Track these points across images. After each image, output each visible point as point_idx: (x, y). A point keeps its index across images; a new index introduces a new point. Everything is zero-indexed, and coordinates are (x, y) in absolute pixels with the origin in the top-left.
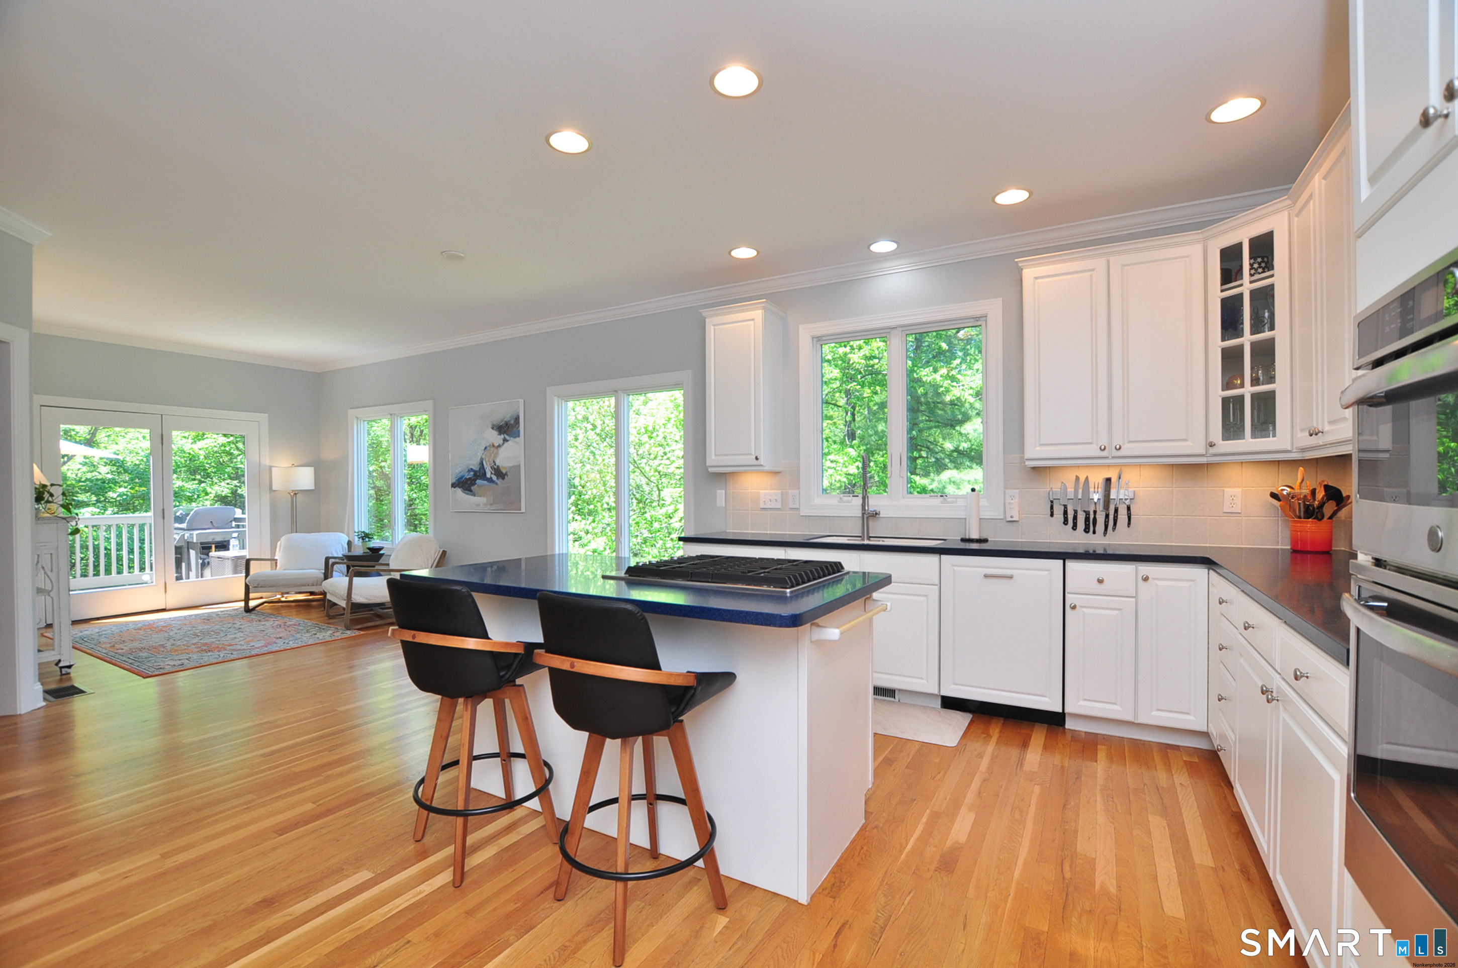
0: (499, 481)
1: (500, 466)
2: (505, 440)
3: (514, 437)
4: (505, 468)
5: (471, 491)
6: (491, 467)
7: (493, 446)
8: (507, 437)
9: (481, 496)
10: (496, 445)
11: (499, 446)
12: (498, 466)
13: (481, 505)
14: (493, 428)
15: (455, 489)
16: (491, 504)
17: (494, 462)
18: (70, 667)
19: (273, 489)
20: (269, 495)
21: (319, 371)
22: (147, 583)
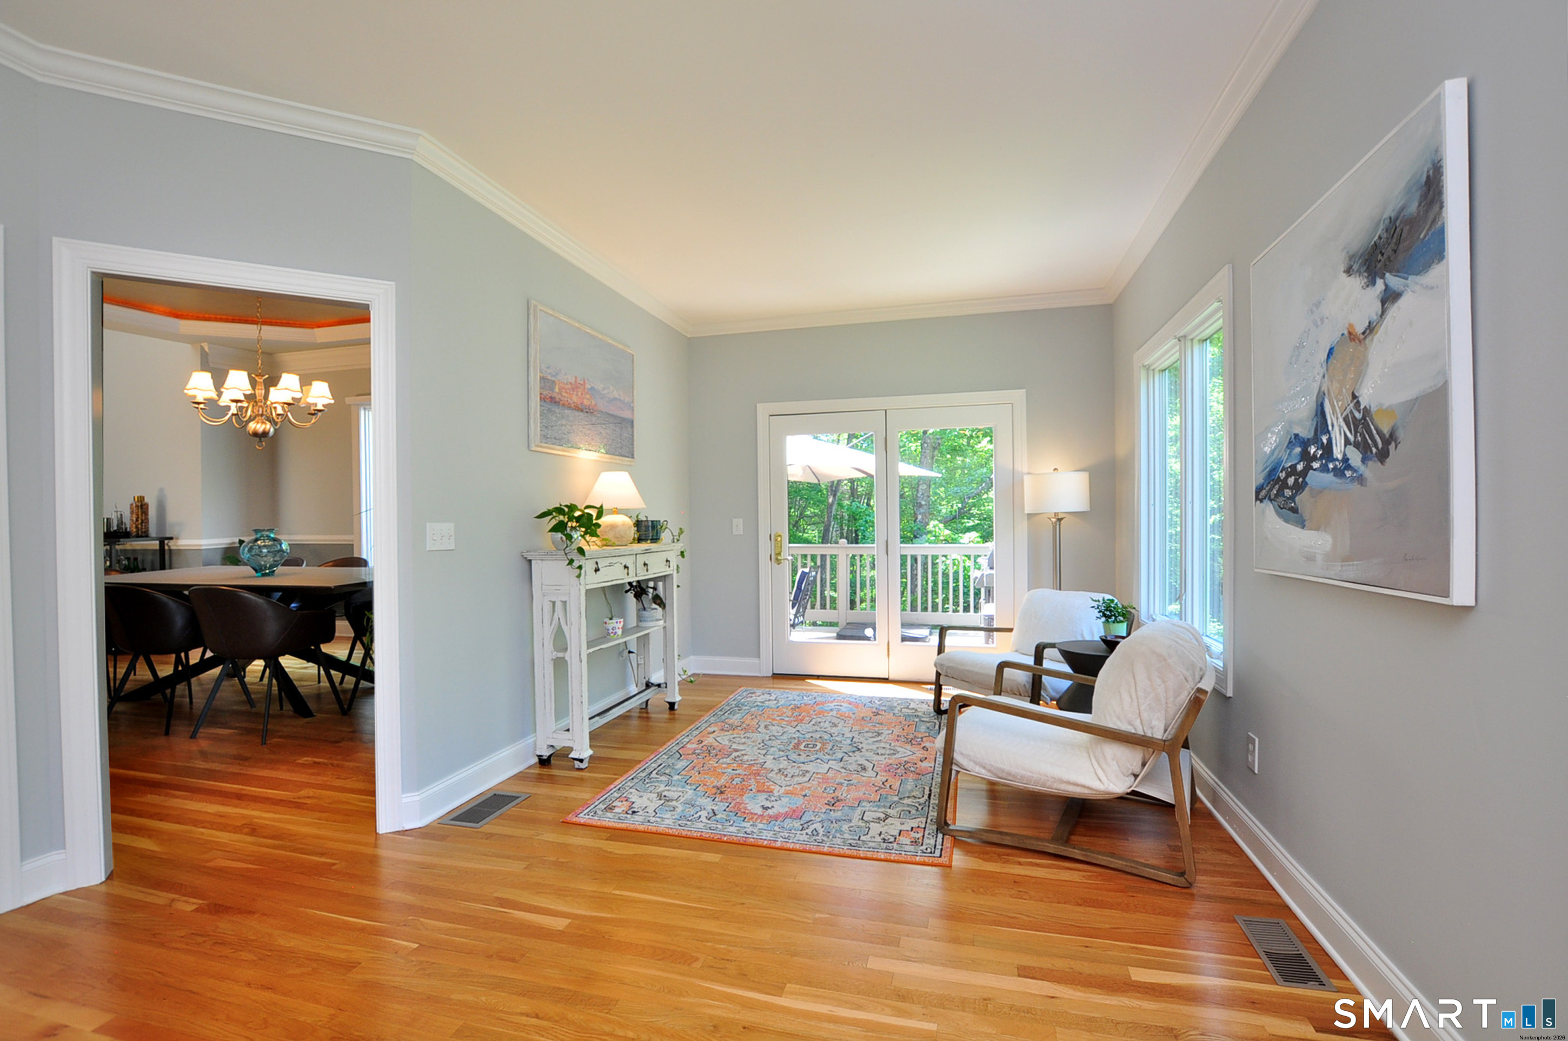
0: (1370, 471)
1: (1373, 409)
2: (1390, 298)
3: (1418, 273)
4: (1389, 411)
5: (1295, 510)
6: (1346, 420)
7: (1352, 336)
8: (1394, 281)
9: (1318, 529)
10: (1359, 328)
11: (1371, 329)
12: (1367, 412)
13: (1319, 558)
14: (1349, 271)
15: (1263, 505)
16: (1346, 559)
17: (1354, 397)
18: (581, 761)
19: (1027, 511)
20: (1025, 523)
21: (1111, 301)
22: (868, 639)
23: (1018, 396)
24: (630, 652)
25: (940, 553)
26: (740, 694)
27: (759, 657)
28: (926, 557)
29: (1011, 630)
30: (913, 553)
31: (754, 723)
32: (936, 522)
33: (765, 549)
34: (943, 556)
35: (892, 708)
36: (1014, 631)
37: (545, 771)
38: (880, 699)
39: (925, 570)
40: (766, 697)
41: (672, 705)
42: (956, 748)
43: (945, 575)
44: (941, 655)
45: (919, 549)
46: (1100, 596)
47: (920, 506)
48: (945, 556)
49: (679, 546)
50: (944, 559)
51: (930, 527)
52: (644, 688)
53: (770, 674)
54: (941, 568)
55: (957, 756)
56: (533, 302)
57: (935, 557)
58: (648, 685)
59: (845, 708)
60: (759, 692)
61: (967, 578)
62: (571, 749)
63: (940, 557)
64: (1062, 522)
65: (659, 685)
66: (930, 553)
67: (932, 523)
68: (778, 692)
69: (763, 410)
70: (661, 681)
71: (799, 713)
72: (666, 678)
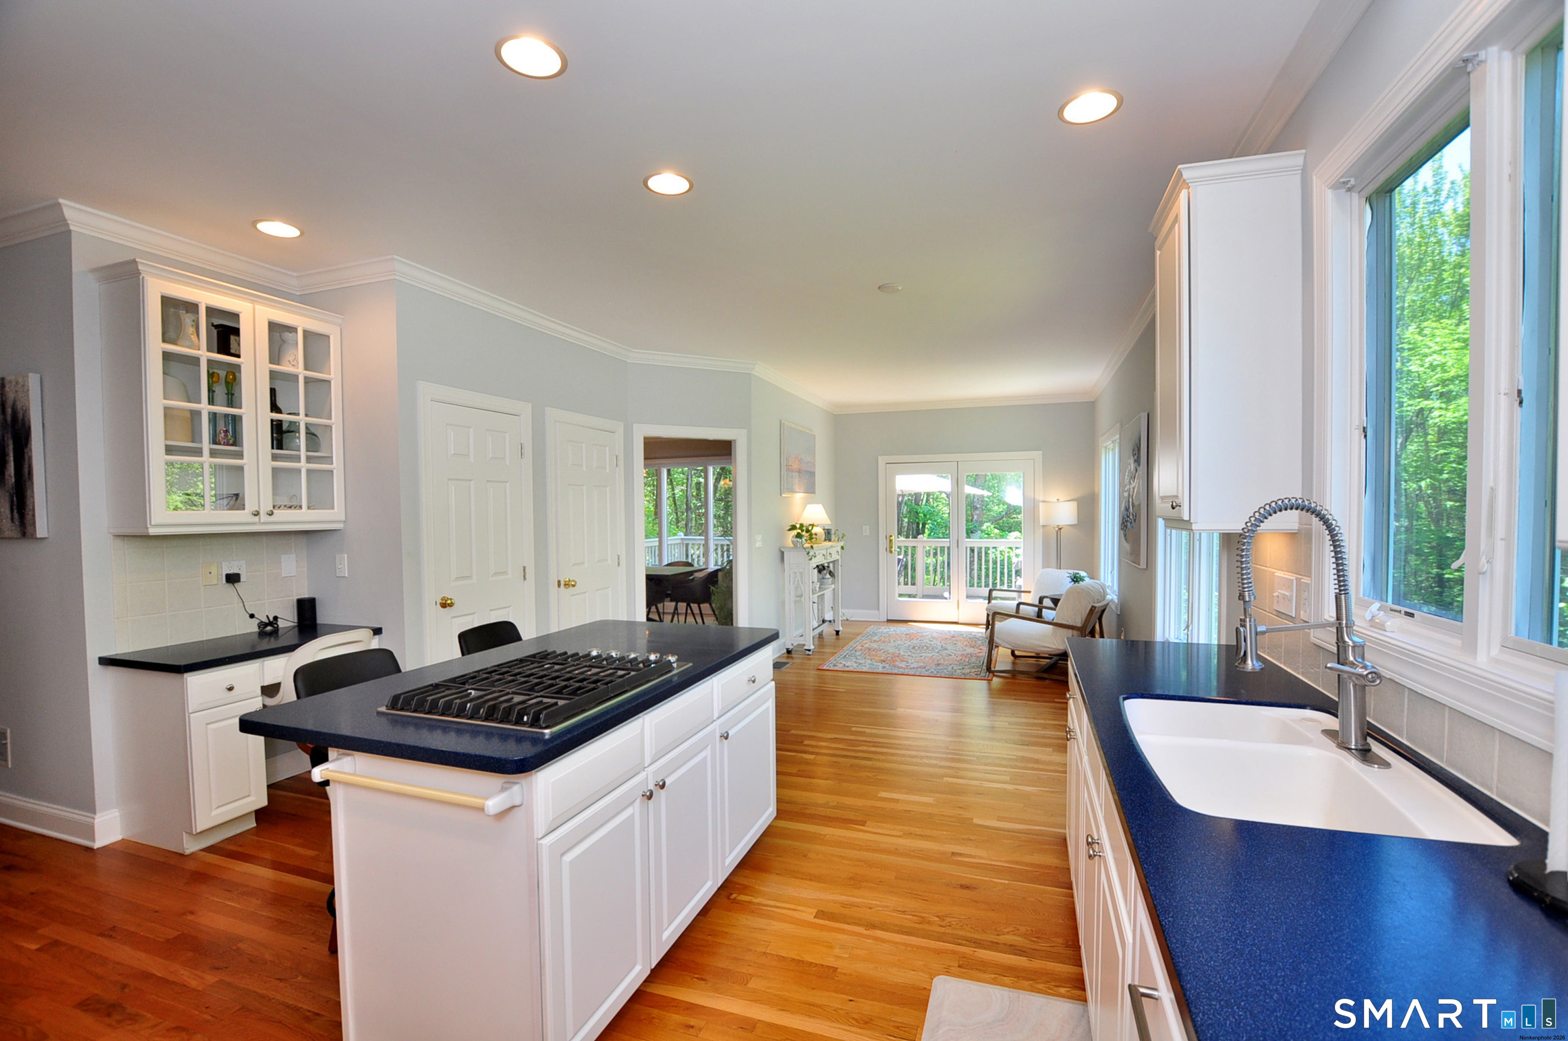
2: (1136, 470)
8: (1137, 466)
9: (1129, 543)
14: (1132, 454)
15: (1122, 532)
16: (1131, 555)
18: (809, 650)
19: (1041, 524)
20: (1041, 530)
21: (1093, 400)
22: (946, 599)
23: (1038, 455)
24: (814, 603)
25: (991, 546)
26: (872, 629)
27: (878, 609)
28: (981, 548)
29: (1029, 592)
30: (972, 546)
31: (887, 639)
32: (989, 524)
33: (883, 544)
34: (994, 548)
35: (962, 635)
36: (1032, 593)
37: (789, 655)
38: (954, 631)
39: (980, 559)
40: (888, 630)
41: (837, 632)
42: (995, 635)
43: (995, 563)
44: (990, 604)
45: (976, 542)
46: (1071, 571)
47: (976, 508)
48: (995, 548)
49: (842, 544)
50: (994, 550)
51: (984, 527)
52: (821, 622)
53: (886, 620)
54: (991, 556)
55: (995, 639)
56: (783, 421)
57: (987, 549)
58: (824, 621)
59: (935, 634)
60: (883, 628)
61: (1010, 563)
62: (804, 645)
63: (991, 549)
64: (1062, 530)
65: (830, 621)
66: (983, 545)
67: (986, 525)
68: (895, 628)
69: (882, 460)
70: (831, 619)
71: (910, 636)
72: (834, 616)
